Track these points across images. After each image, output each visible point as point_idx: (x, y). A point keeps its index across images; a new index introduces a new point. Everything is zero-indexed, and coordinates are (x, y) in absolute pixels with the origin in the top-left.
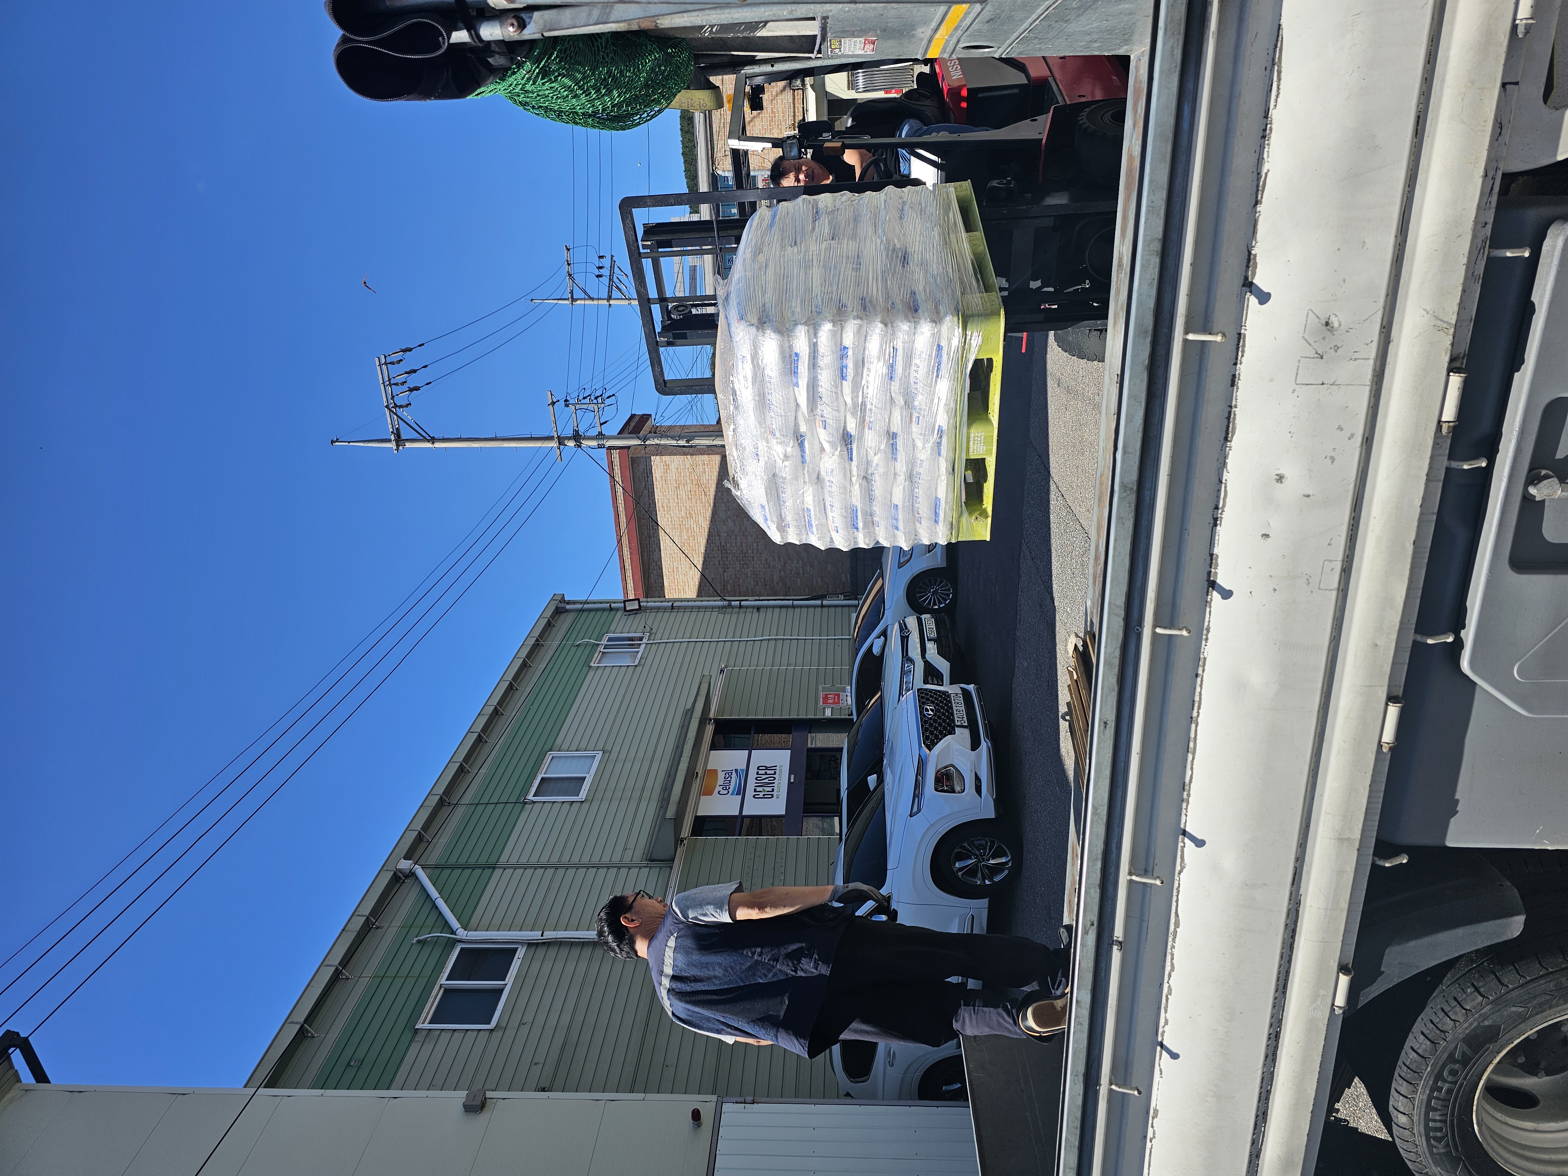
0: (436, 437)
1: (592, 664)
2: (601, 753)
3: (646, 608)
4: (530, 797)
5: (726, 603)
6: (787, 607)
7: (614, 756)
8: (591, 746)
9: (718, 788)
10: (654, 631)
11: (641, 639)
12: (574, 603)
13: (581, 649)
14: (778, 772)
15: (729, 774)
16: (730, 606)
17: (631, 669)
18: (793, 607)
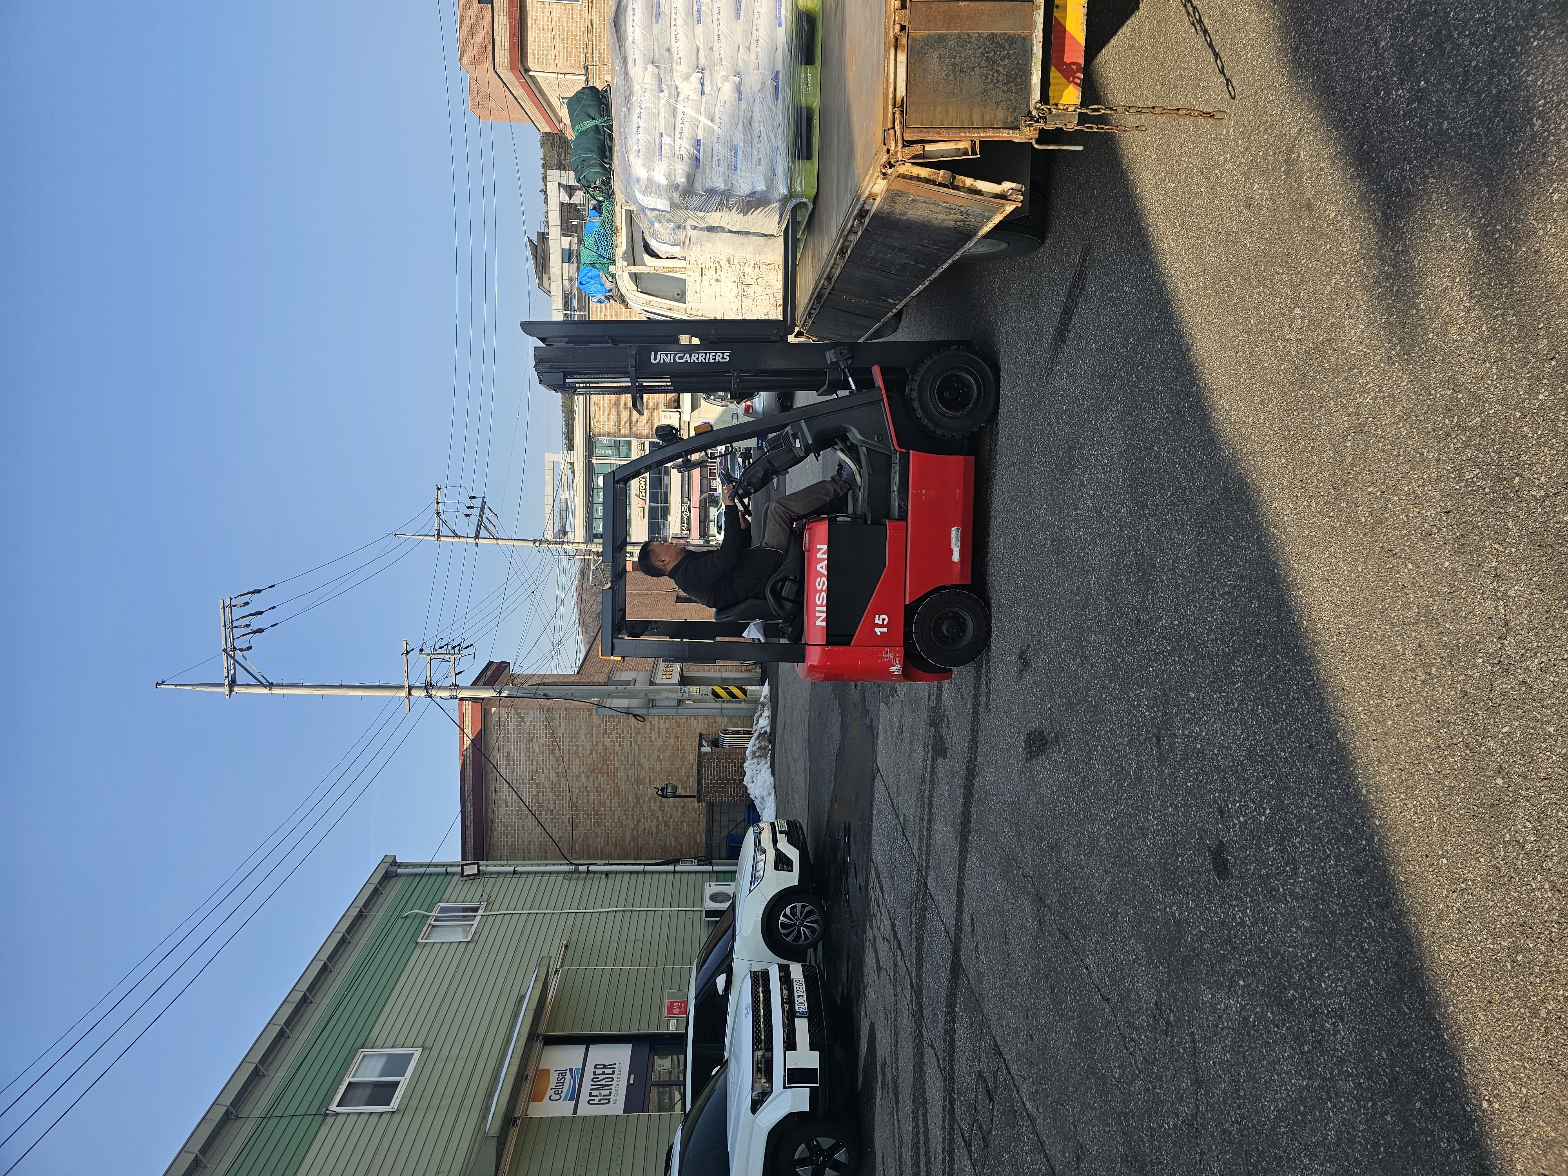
0: (275, 683)
1: (419, 940)
2: (420, 1050)
3: (485, 873)
4: (333, 1107)
5: (572, 868)
6: (638, 873)
7: (435, 1053)
8: (410, 1041)
9: (550, 1092)
10: (492, 899)
11: (476, 910)
12: (406, 865)
13: (409, 921)
14: (616, 1071)
15: (562, 1074)
16: (577, 871)
17: (463, 946)
18: (645, 872)
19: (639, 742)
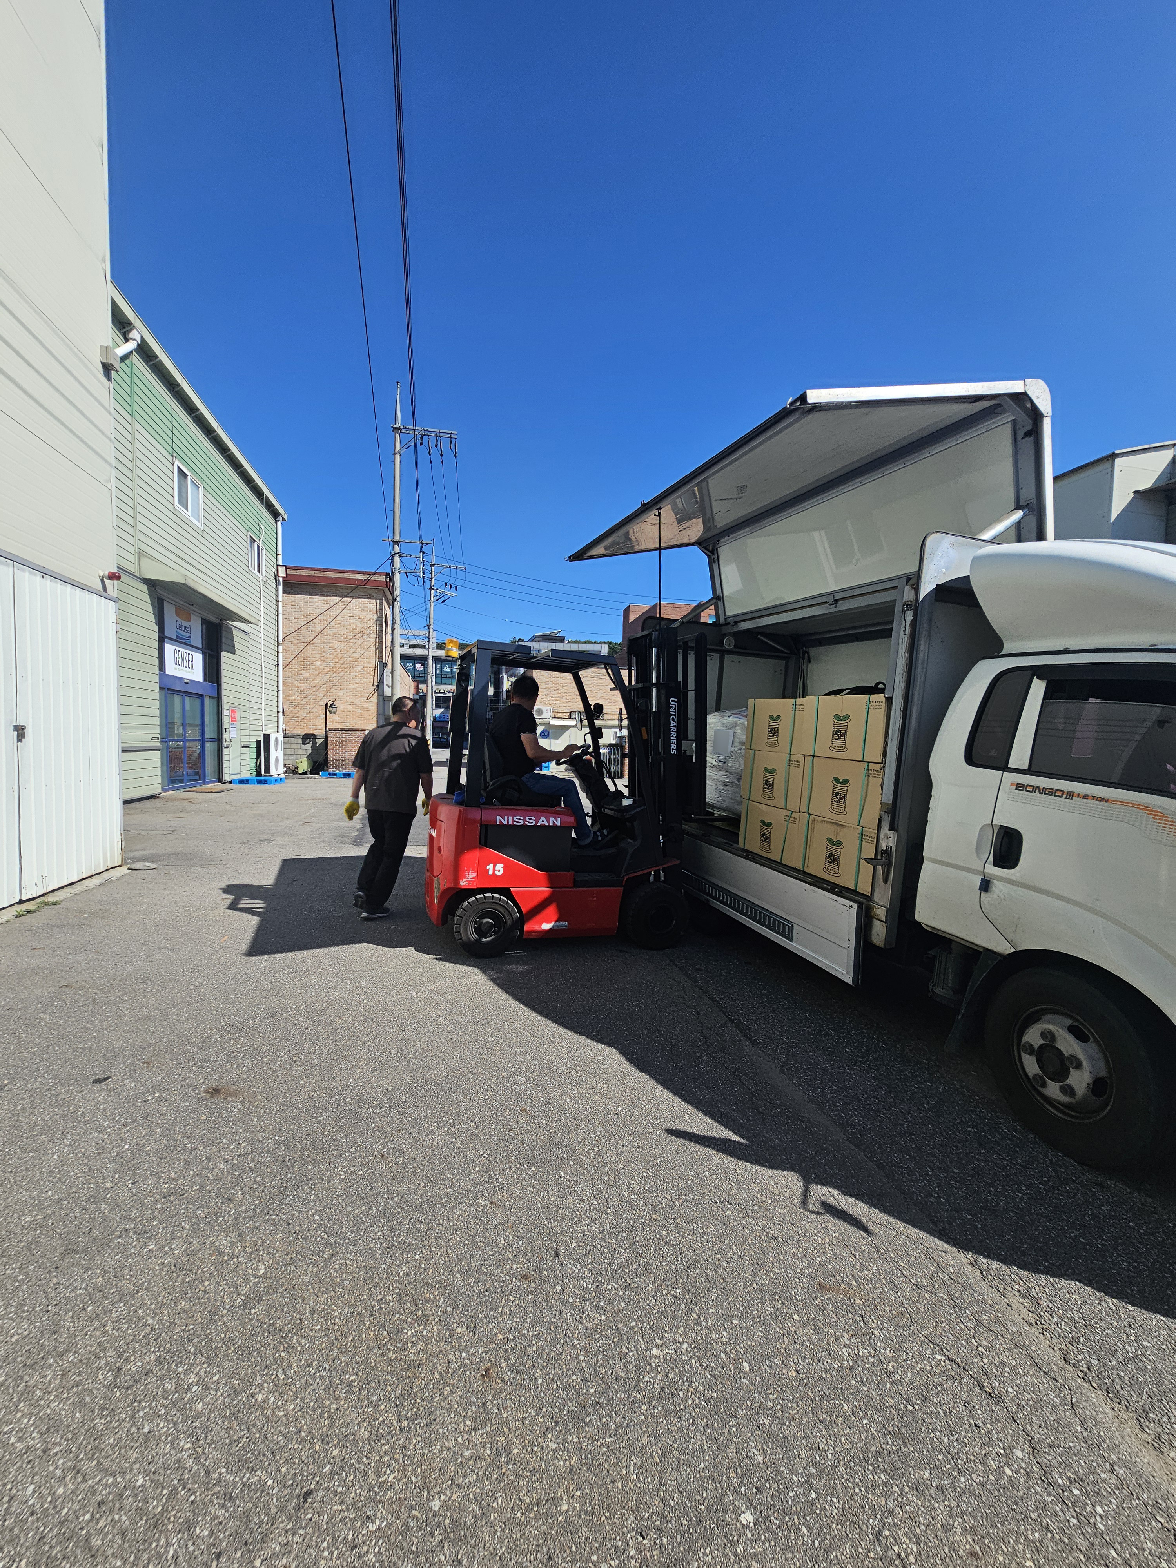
1: (249, 533)
2: (202, 528)
4: (177, 463)
5: (280, 642)
7: (201, 539)
8: (206, 521)
9: (180, 620)
10: (266, 585)
13: (257, 527)
14: (190, 670)
15: (188, 630)
17: (245, 563)
18: (278, 691)
19: (358, 689)
